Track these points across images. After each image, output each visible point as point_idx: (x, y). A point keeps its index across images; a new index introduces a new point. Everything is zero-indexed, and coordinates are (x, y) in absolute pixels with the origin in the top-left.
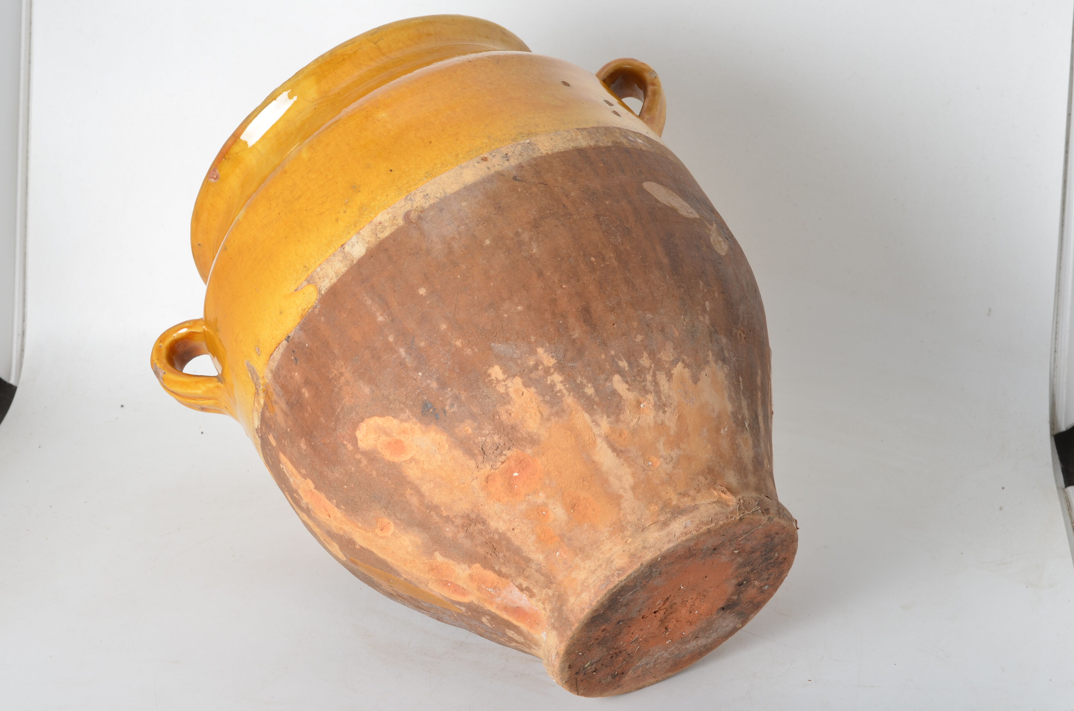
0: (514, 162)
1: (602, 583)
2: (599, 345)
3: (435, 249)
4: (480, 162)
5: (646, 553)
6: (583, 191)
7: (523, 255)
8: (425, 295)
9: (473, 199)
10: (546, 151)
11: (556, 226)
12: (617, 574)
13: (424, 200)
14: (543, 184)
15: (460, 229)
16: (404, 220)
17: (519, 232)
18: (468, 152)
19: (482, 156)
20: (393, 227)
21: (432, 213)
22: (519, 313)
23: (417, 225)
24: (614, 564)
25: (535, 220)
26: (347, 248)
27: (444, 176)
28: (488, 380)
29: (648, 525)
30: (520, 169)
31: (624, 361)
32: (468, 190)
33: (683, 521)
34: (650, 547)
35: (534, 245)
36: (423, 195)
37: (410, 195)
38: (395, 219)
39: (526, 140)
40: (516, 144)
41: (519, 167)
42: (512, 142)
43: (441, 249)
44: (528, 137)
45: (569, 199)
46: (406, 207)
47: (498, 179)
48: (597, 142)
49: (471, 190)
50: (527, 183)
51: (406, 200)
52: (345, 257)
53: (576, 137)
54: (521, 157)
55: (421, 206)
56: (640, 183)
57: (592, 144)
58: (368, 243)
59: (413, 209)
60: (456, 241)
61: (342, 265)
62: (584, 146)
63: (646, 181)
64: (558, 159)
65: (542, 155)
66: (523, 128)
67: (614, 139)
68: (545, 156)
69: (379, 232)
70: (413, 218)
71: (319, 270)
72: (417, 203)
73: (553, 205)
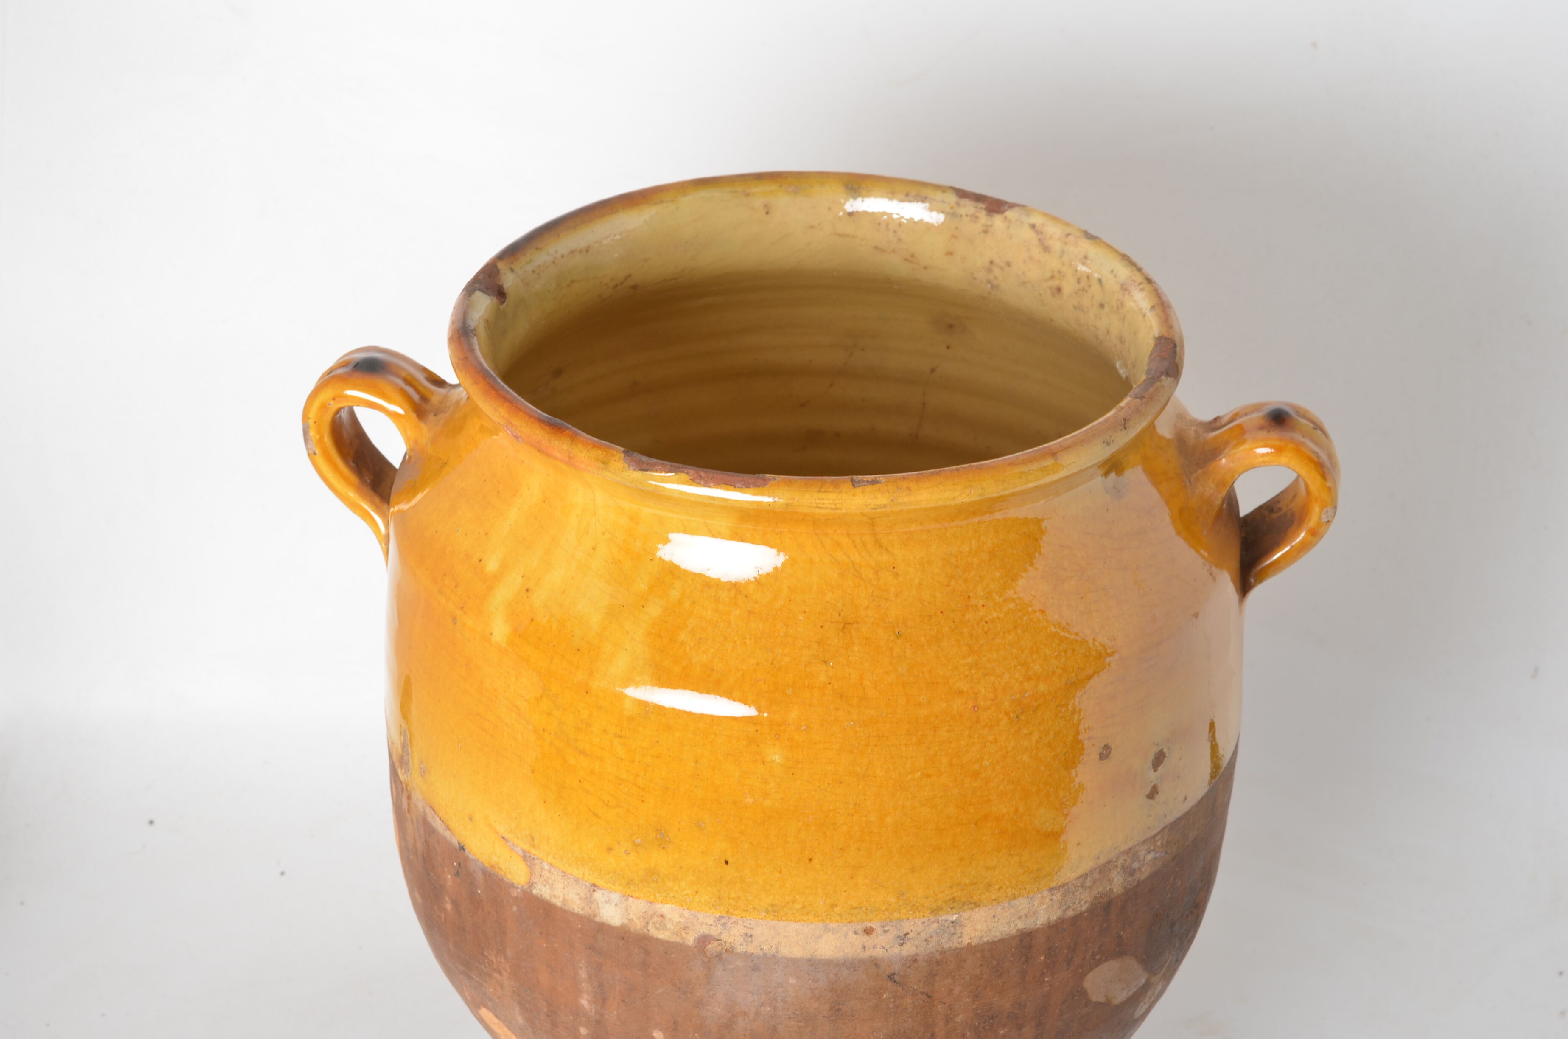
0: (908, 950)
3: (710, 1008)
4: (859, 932)
6: (978, 1014)
9: (810, 981)
10: (971, 938)
13: (741, 940)
15: (763, 1008)
16: (696, 941)
18: (856, 908)
19: (869, 924)
20: (675, 936)
21: (740, 963)
23: (709, 962)
26: (598, 895)
27: (793, 926)
30: (908, 965)
32: (812, 965)
36: (745, 932)
37: (727, 918)
38: (684, 930)
39: (952, 915)
40: (932, 918)
41: (909, 959)
42: (929, 916)
43: (718, 1014)
44: (960, 908)
45: (947, 1025)
46: (711, 928)
47: (866, 969)
48: (1066, 909)
49: (815, 968)
50: (903, 989)
51: (717, 921)
52: (589, 900)
53: (1038, 907)
54: (925, 943)
55: (732, 944)
56: (1083, 976)
57: (1055, 918)
58: (629, 920)
59: (719, 940)
60: (746, 1018)
61: (579, 903)
62: (1038, 926)
63: (1097, 966)
64: (979, 955)
65: (959, 946)
66: (962, 890)
67: (1100, 889)
68: (962, 949)
69: (652, 923)
70: (709, 950)
71: (547, 867)
72: (730, 936)
73: (917, 1032)
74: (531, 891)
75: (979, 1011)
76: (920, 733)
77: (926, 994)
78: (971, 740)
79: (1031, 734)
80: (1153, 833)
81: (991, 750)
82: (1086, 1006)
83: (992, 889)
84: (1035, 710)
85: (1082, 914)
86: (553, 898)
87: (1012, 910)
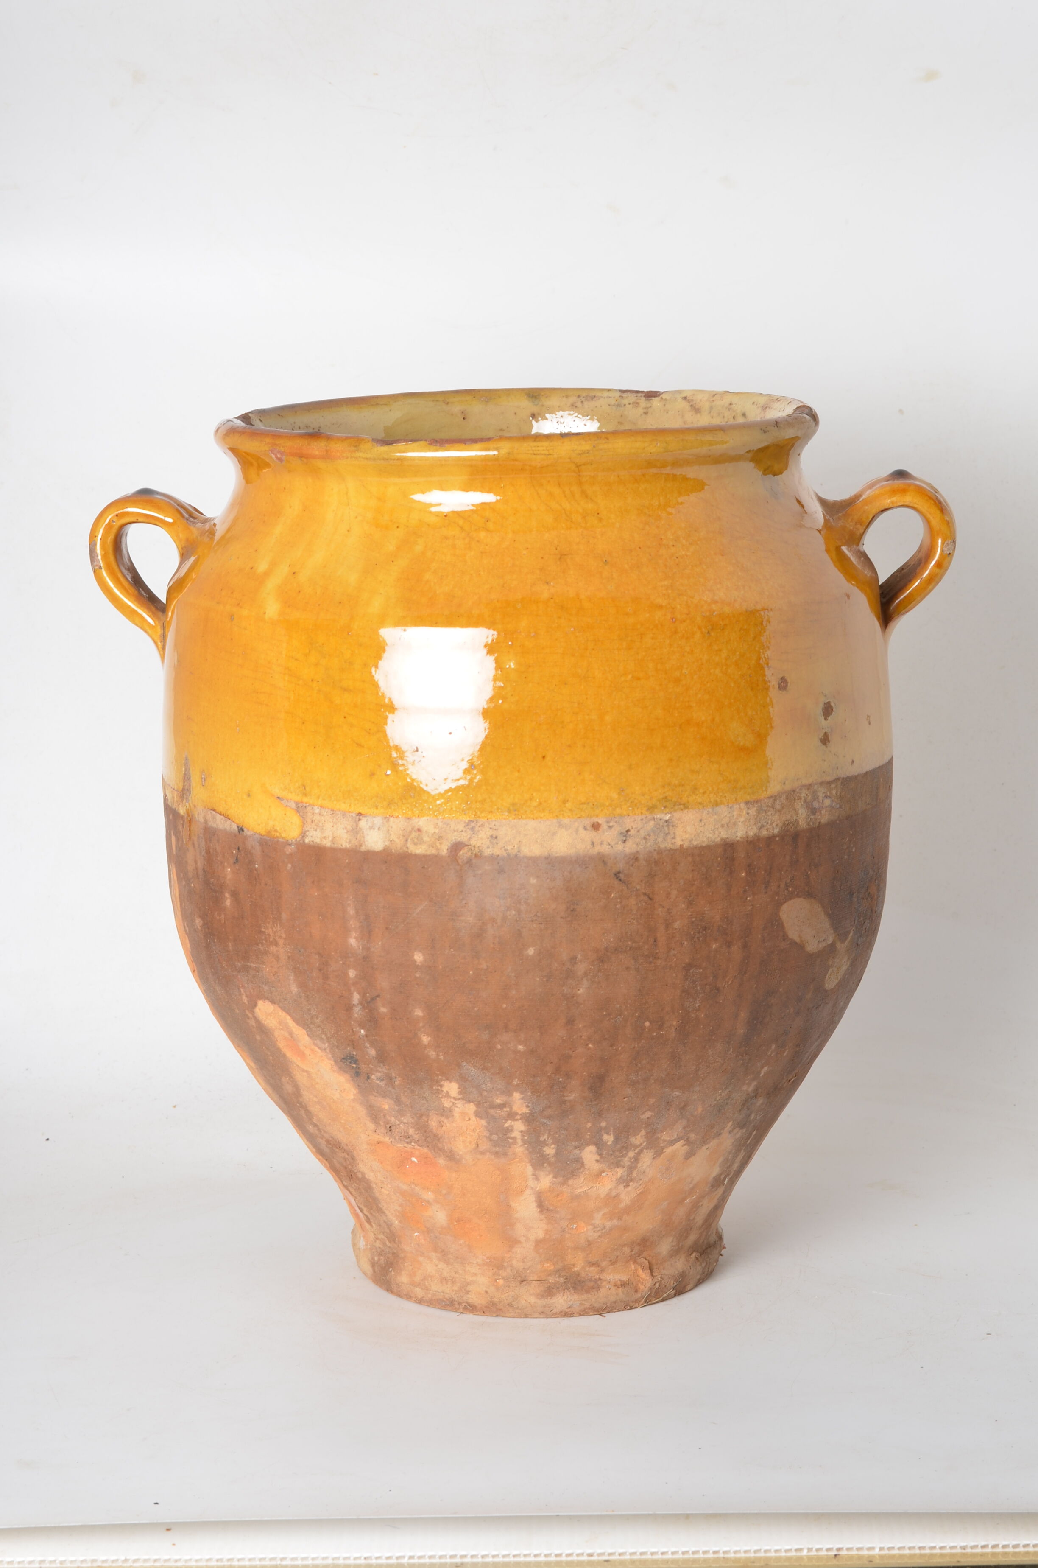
0: (630, 847)
1: (444, 1300)
2: (592, 1113)
3: (463, 918)
4: (588, 828)
5: (509, 1310)
6: (693, 922)
7: (564, 990)
8: (420, 964)
9: (548, 880)
10: (682, 840)
11: (628, 968)
12: (465, 1306)
13: (488, 842)
14: (648, 896)
15: (508, 913)
16: (449, 850)
17: (576, 958)
18: (584, 803)
19: (596, 820)
20: (431, 848)
21: (487, 867)
22: (516, 1052)
23: (461, 870)
24: (468, 1296)
25: (606, 949)
26: (363, 823)
27: (532, 823)
28: (437, 1088)
29: (532, 1278)
30: (631, 863)
31: (612, 1136)
32: (549, 863)
33: (571, 1300)
34: (517, 1308)
35: (585, 983)
36: (491, 834)
37: (475, 822)
38: (439, 840)
39: (666, 814)
40: (649, 817)
41: (632, 857)
42: (646, 813)
43: (470, 924)
44: (672, 808)
45: (667, 931)
46: (462, 834)
47: (596, 866)
48: (761, 828)
49: (552, 866)
50: (628, 888)
51: (467, 825)
52: (355, 831)
53: (737, 818)
54: (644, 841)
55: (480, 848)
56: (779, 904)
57: (752, 834)
58: (391, 841)
59: (468, 845)
60: (494, 925)
61: (346, 837)
62: (738, 838)
63: (790, 899)
64: (690, 859)
65: (673, 847)
66: (673, 790)
67: (788, 817)
68: (676, 850)
69: (411, 839)
70: (461, 857)
71: (317, 811)
72: (478, 840)
73: (642, 935)
74: (304, 841)
75: (694, 919)
76: (629, 638)
77: (647, 896)
78: (672, 649)
79: (720, 650)
80: (829, 779)
81: (689, 660)
82: (784, 940)
83: (698, 793)
84: (723, 629)
85: (774, 836)
86: (323, 840)
87: (716, 817)
